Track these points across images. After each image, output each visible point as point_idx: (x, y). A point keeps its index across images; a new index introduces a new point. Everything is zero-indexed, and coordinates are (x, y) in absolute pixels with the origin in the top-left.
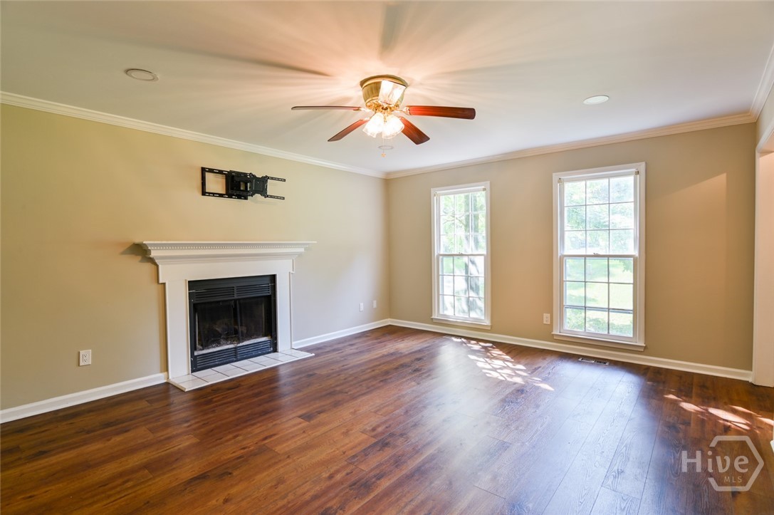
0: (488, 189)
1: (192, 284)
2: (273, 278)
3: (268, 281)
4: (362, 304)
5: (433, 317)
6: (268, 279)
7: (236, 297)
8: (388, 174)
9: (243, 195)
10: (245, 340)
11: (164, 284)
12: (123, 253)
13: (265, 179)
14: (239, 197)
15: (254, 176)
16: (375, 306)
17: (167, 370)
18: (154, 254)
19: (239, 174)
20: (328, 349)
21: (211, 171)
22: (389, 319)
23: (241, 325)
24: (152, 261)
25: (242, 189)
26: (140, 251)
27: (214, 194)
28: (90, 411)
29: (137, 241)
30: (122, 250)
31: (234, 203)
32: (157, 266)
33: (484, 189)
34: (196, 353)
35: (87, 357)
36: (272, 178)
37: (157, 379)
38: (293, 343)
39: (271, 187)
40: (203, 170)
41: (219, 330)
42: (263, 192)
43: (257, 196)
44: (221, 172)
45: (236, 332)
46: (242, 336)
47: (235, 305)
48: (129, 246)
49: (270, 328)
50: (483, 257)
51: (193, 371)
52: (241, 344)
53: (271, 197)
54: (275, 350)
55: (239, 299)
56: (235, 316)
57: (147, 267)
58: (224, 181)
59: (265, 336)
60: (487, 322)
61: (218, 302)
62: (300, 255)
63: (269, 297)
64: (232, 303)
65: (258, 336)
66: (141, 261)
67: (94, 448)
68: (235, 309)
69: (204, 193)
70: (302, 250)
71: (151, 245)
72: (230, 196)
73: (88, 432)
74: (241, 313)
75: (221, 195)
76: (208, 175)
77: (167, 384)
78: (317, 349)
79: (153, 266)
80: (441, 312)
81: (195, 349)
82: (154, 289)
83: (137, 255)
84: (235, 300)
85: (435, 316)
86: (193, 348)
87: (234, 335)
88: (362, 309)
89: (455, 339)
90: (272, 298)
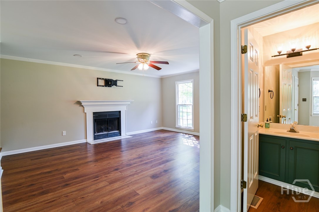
0: (193, 82)
1: (94, 113)
2: (120, 112)
3: (118, 113)
4: (152, 122)
5: (176, 126)
6: (118, 112)
7: (108, 118)
8: (162, 76)
9: (110, 86)
10: (111, 131)
11: (86, 113)
12: (74, 104)
13: (116, 81)
14: (109, 86)
15: (113, 80)
16: (157, 122)
17: (87, 139)
18: (83, 104)
19: (109, 79)
20: (137, 135)
21: (100, 79)
22: (162, 127)
23: (109, 127)
24: (82, 106)
25: (110, 84)
26: (79, 103)
27: (101, 86)
28: (65, 148)
29: (78, 100)
30: (74, 103)
31: (107, 88)
32: (84, 108)
33: (192, 82)
34: (95, 134)
35: (65, 133)
36: (119, 80)
37: (84, 141)
38: (126, 133)
39: (119, 83)
40: (98, 78)
41: (103, 128)
42: (116, 85)
43: (114, 86)
44: (103, 79)
45: (108, 129)
46: (110, 129)
47: (108, 120)
48: (76, 102)
49: (119, 128)
50: (191, 106)
51: (94, 140)
52: (109, 133)
53: (118, 86)
54: (120, 135)
55: (109, 118)
56: (108, 124)
57: (81, 108)
58: (104, 81)
59: (117, 130)
60: (193, 128)
61: (102, 119)
62: (129, 105)
63: (119, 118)
64: (107, 119)
65: (115, 130)
66: (79, 106)
67: (66, 155)
68: (107, 121)
69: (98, 86)
70: (130, 103)
71: (82, 101)
72: (106, 86)
73: (64, 152)
74: (109, 123)
75: (103, 86)
76: (99, 80)
77: (87, 143)
78: (134, 136)
79: (83, 108)
80: (179, 125)
81: (95, 133)
82: (83, 114)
83: (78, 104)
84: (108, 119)
85: (177, 126)
86: (94, 133)
87: (107, 130)
88: (152, 123)
89: (181, 134)
90: (120, 118)
